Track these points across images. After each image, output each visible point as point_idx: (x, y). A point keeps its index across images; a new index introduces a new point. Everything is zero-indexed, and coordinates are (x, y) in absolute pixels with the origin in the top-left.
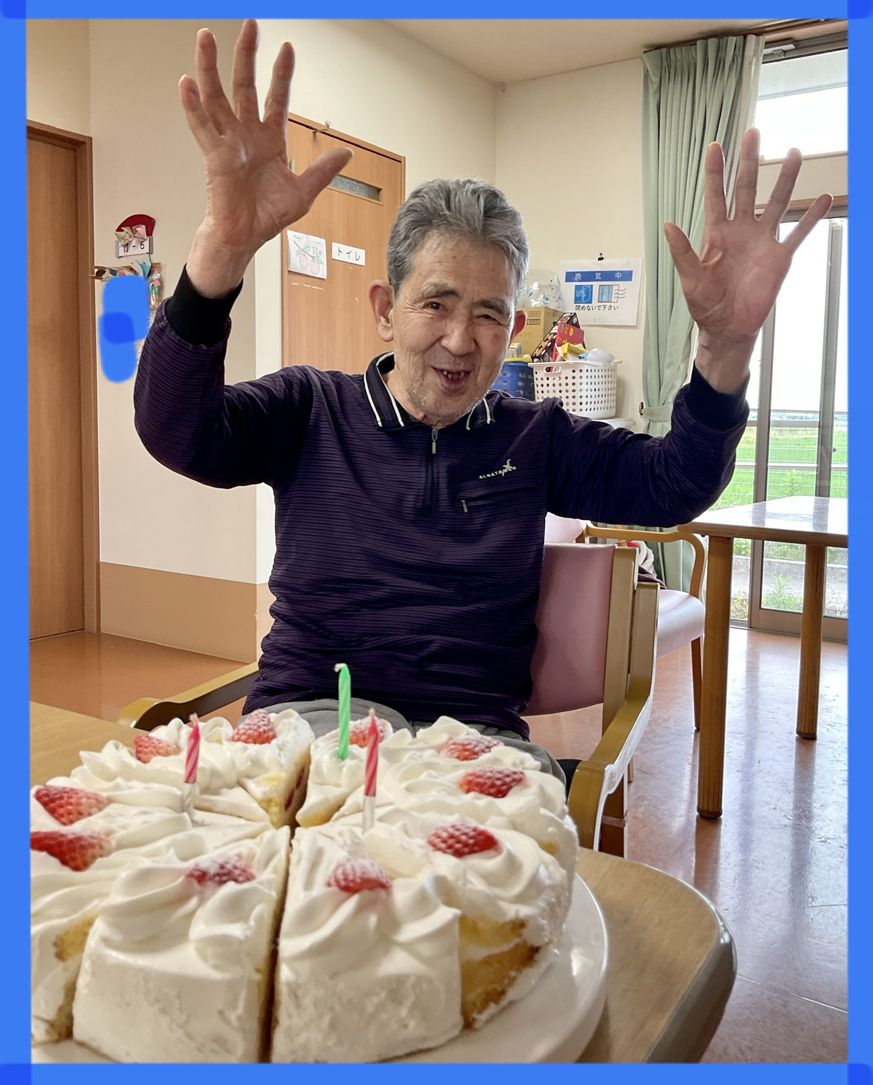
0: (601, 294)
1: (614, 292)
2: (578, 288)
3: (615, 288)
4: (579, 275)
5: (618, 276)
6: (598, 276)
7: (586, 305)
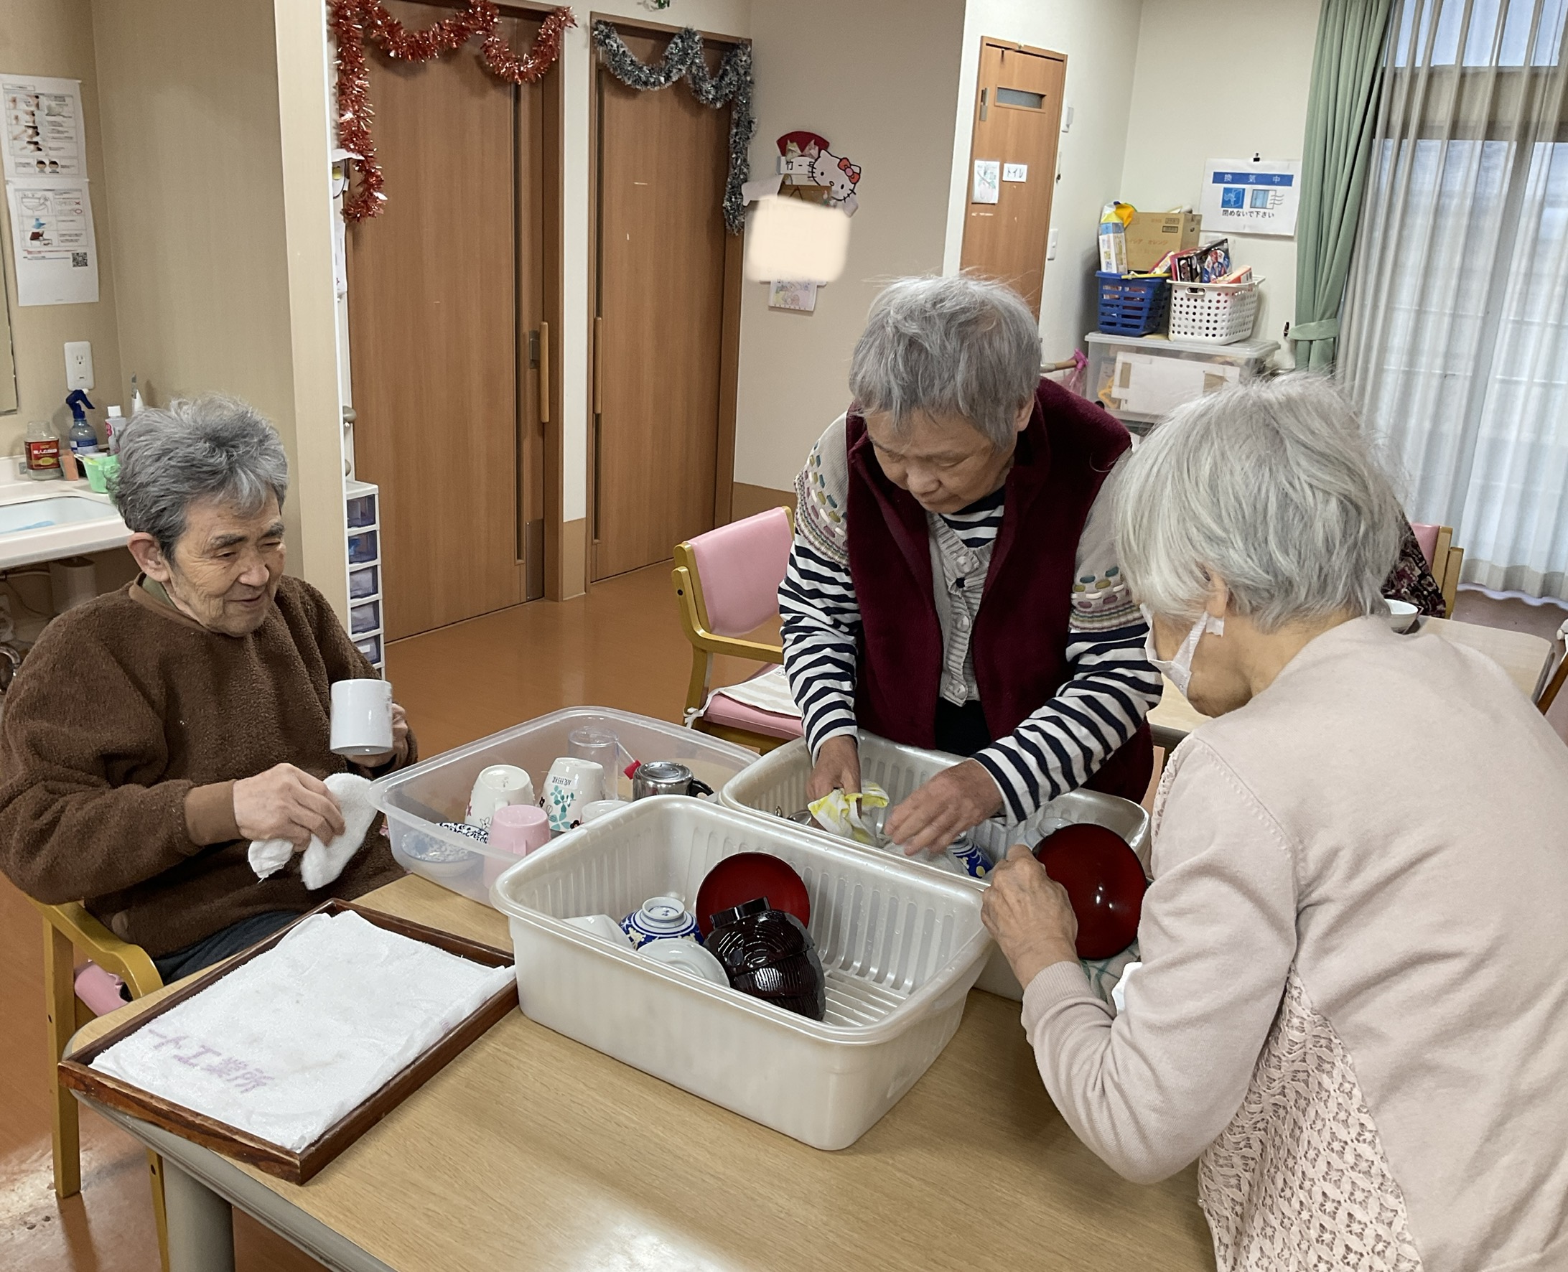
0: (1254, 199)
1: (1270, 198)
2: (1227, 191)
3: (1271, 193)
4: (1230, 176)
5: (1276, 179)
6: (1252, 179)
7: (1235, 210)
